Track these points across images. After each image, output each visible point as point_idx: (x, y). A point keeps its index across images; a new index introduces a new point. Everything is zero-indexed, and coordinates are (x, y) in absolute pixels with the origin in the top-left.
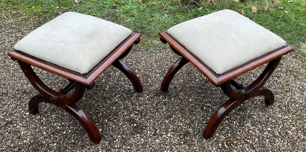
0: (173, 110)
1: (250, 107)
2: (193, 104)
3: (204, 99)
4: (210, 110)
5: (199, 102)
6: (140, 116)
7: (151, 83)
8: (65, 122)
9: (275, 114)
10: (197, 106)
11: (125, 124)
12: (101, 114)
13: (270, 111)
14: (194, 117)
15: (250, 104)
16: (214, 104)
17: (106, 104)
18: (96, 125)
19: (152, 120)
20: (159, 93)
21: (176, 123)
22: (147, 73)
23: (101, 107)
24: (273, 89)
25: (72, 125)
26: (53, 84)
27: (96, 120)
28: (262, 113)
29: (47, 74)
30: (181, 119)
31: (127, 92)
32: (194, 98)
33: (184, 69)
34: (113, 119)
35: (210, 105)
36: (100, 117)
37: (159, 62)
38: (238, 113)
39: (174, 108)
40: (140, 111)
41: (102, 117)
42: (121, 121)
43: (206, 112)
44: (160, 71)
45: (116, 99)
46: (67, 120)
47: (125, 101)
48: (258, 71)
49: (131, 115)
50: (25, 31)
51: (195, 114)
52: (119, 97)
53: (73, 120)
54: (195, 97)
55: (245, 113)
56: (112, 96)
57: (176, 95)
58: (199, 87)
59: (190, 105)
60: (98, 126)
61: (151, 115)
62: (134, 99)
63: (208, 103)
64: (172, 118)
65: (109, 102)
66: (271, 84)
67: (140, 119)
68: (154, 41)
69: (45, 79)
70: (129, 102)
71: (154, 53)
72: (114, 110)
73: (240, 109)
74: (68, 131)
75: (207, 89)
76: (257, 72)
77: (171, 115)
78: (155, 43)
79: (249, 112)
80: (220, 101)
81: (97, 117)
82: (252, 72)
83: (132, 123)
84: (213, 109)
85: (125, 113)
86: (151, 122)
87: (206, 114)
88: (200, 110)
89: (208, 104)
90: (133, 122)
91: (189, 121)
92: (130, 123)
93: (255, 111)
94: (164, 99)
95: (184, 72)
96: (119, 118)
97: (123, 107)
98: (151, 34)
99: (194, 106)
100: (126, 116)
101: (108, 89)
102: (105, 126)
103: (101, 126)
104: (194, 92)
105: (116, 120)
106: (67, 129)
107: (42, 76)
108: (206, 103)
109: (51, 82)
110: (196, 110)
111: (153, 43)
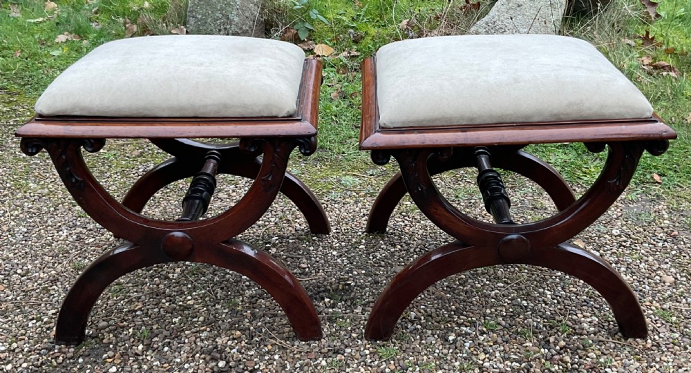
0: (350, 337)
1: (601, 346)
2: (419, 327)
3: (455, 314)
4: (467, 344)
5: (438, 323)
6: (246, 343)
7: (307, 269)
8: (23, 342)
9: (680, 368)
10: (430, 332)
11: (193, 361)
12: (131, 330)
13: (664, 358)
14: (411, 358)
15: (601, 338)
16: (485, 329)
17: (156, 310)
18: (105, 356)
19: (276, 357)
20: (324, 291)
21: (349, 367)
22: (305, 245)
23: (138, 316)
24: (687, 305)
25: (38, 352)
26: (30, 256)
27: (111, 346)
28: (638, 364)
29: (26, 235)
30: (370, 361)
31: (229, 285)
32: (426, 311)
33: (415, 242)
34: (160, 344)
35: (469, 331)
36: (127, 337)
37: (347, 224)
38: (557, 357)
39: (357, 330)
40: (248, 332)
41: (132, 340)
42: (182, 352)
43: (453, 346)
44: (343, 244)
45: (189, 300)
46: (29, 339)
47: (215, 306)
48: (646, 258)
49: (217, 340)
50: (14, 145)
51: (416, 350)
52: (201, 295)
53: (46, 340)
54: (428, 310)
55: (580, 358)
56: (183, 293)
57: (371, 299)
58: (447, 287)
59: (407, 328)
60: (109, 358)
61: (281, 343)
62: (242, 301)
63: (466, 326)
64: (343, 354)
65: (167, 304)
66: (682, 292)
67: (243, 351)
68: (348, 177)
69: (16, 244)
70: (225, 309)
71: (338, 203)
72: (175, 323)
73: (564, 347)
74: (21, 365)
75: (472, 292)
76: (641, 262)
77: (343, 347)
78: (348, 183)
79: (595, 356)
80: (504, 323)
81: (117, 337)
82: (622, 261)
83: (213, 359)
84: (476, 342)
85: (203, 335)
86: (275, 360)
87: (451, 351)
88: (434, 342)
89: (465, 328)
90: (218, 355)
91: (393, 367)
92: (208, 358)
93: (617, 356)
94: (333, 308)
95: (412, 250)
96: (179, 343)
97: (201, 319)
98: (344, 164)
99: (420, 331)
100: (202, 341)
101: (176, 275)
102: (131, 361)
103: (119, 361)
104: (429, 297)
105: (170, 348)
106: (20, 359)
107: (10, 236)
108: (459, 325)
109: (26, 253)
110: (421, 340)
111: (343, 182)
